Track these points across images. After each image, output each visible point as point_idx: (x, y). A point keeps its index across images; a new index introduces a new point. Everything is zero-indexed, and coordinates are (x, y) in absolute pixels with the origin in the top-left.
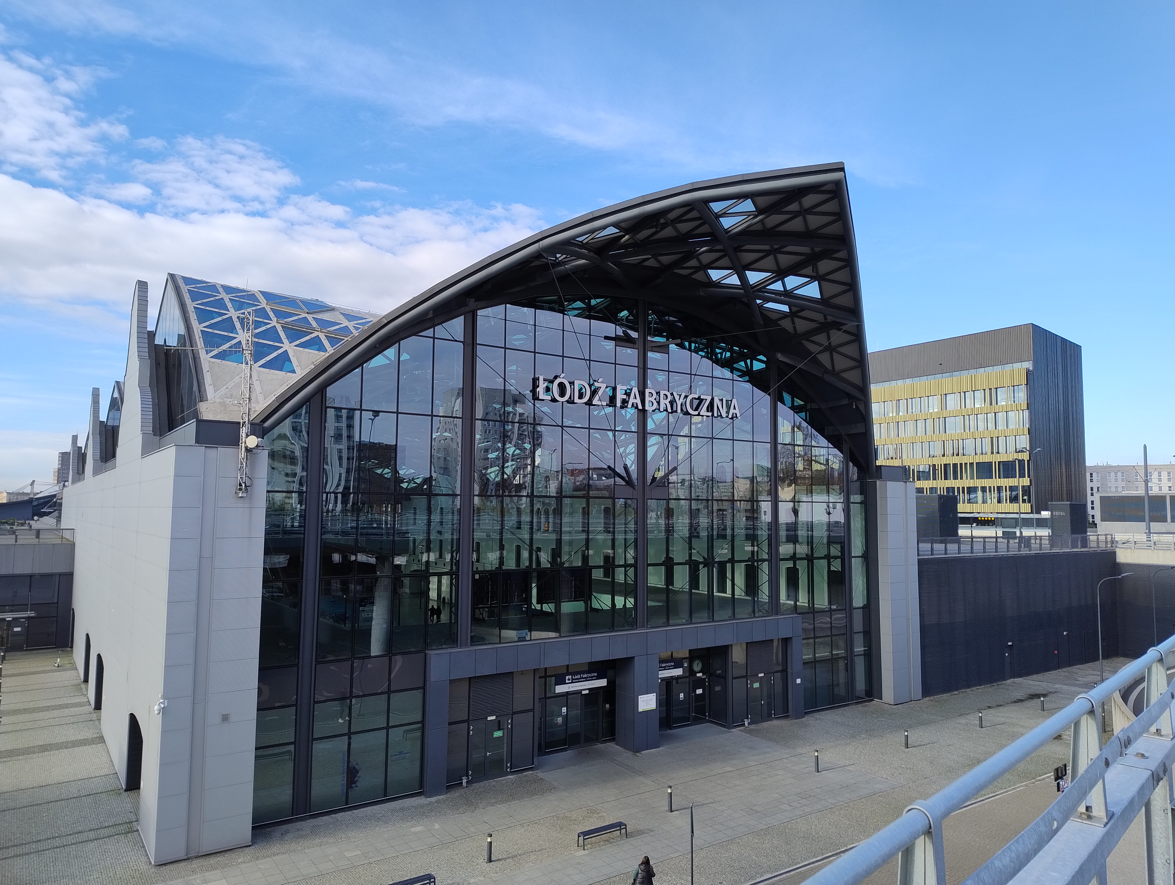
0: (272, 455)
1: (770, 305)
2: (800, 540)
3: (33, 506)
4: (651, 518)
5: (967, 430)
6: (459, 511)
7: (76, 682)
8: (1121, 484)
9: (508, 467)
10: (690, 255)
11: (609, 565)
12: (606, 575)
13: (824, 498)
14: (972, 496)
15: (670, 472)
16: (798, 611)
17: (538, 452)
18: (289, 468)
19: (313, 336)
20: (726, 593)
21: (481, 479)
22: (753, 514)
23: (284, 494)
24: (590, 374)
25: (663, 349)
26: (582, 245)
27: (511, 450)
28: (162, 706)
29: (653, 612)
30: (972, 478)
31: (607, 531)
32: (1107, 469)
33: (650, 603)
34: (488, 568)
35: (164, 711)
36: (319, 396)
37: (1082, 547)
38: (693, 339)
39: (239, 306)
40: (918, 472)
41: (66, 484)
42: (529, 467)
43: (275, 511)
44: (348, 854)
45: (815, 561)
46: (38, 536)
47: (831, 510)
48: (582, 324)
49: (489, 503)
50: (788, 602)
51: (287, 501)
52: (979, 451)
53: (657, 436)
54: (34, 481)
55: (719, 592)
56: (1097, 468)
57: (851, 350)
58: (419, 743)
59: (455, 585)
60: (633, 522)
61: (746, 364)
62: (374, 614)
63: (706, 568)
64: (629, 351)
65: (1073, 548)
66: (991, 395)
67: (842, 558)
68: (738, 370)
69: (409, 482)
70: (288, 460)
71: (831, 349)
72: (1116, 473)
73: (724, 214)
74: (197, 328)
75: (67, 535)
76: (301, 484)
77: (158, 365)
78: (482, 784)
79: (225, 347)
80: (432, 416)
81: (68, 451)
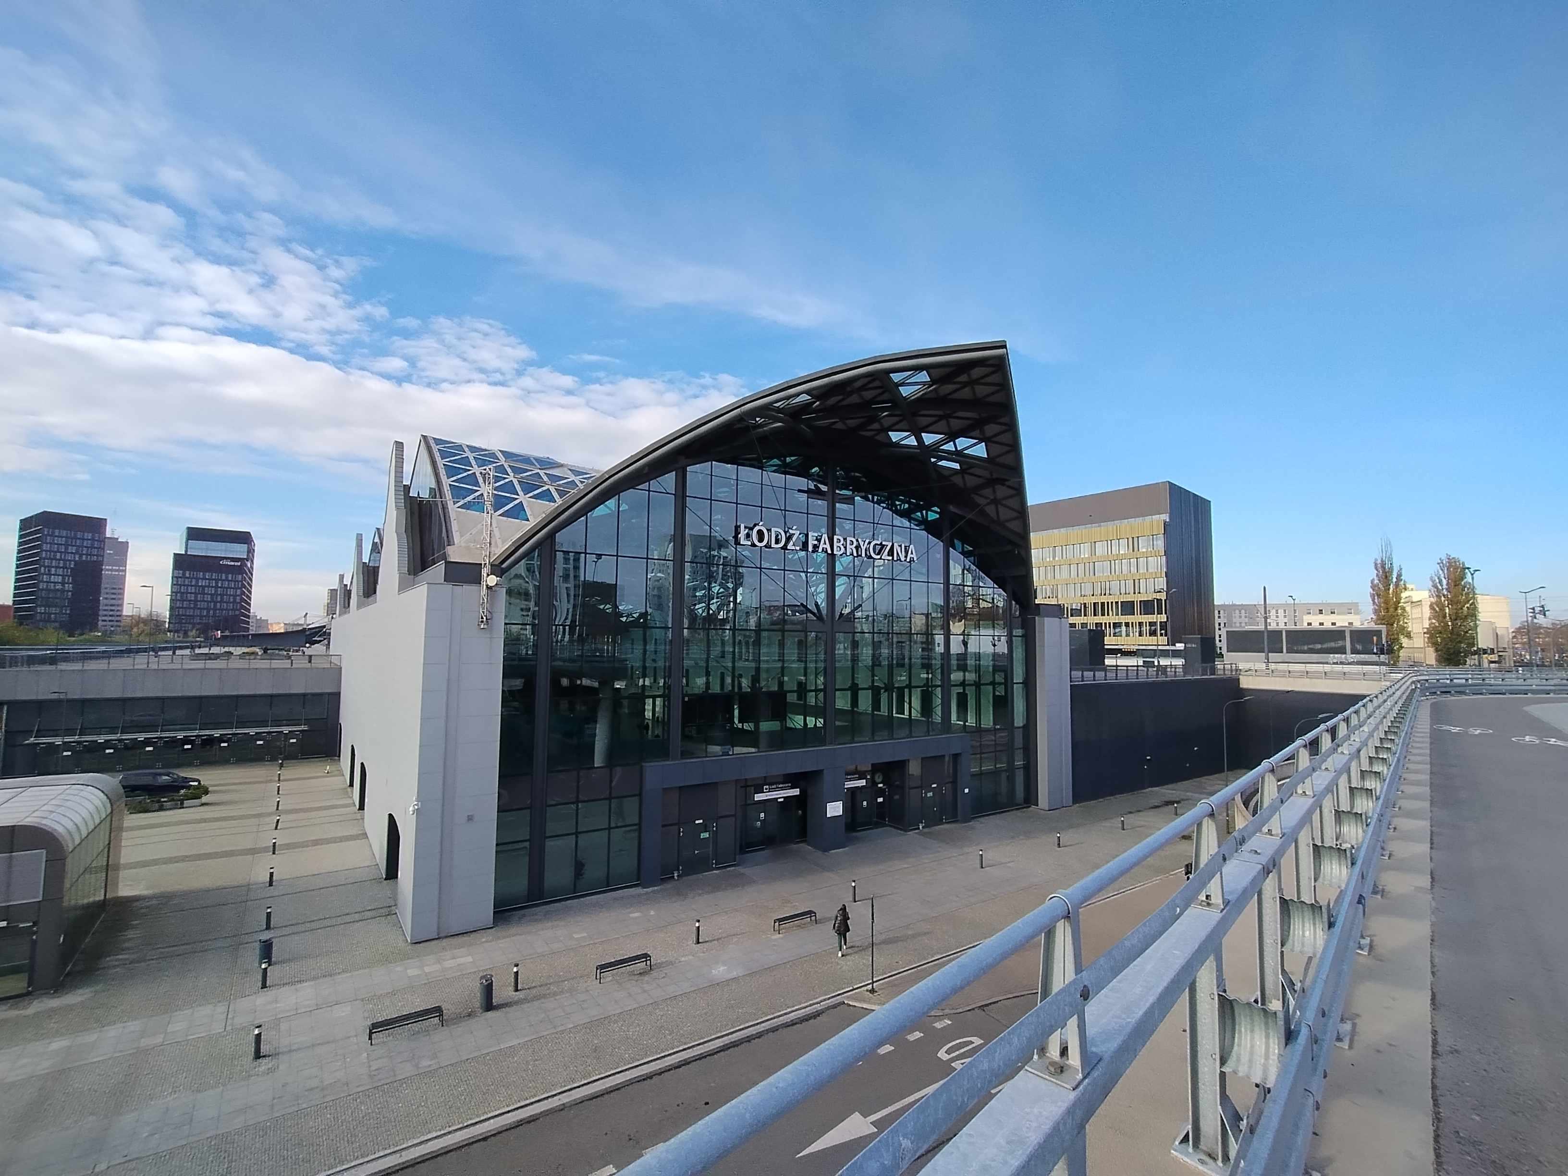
0: (509, 592)
1: (943, 463)
2: (969, 669)
3: (307, 635)
4: (839, 649)
5: (1113, 573)
6: (671, 641)
7: (343, 786)
8: (1244, 620)
9: (713, 604)
10: (874, 419)
11: (802, 690)
12: (799, 698)
13: (991, 632)
14: (1117, 630)
15: (856, 609)
16: (967, 730)
17: (740, 591)
18: (524, 604)
19: (544, 488)
20: (904, 714)
21: (690, 614)
22: (928, 645)
23: (520, 626)
24: (785, 523)
25: (850, 501)
26: (778, 410)
27: (716, 589)
28: (416, 807)
29: (840, 731)
30: (1117, 614)
31: (800, 660)
32: (1231, 608)
33: (837, 723)
34: (696, 691)
35: (418, 812)
36: (549, 541)
37: (1211, 674)
38: (877, 492)
39: (482, 463)
40: (1072, 609)
41: (334, 616)
42: (732, 604)
43: (513, 640)
44: (576, 936)
45: (982, 687)
46: (310, 662)
47: (996, 643)
48: (778, 478)
49: (697, 635)
50: (958, 722)
51: (522, 632)
52: (1123, 591)
53: (845, 577)
54: (307, 614)
55: (897, 713)
56: (1224, 607)
57: (1013, 503)
58: (636, 842)
59: (666, 706)
60: (822, 652)
61: (922, 514)
62: (597, 730)
63: (887, 693)
64: (820, 502)
65: (1202, 675)
66: (1134, 542)
67: (1006, 684)
68: (915, 520)
69: (627, 617)
70: (523, 597)
71: (996, 502)
72: (1240, 611)
73: (903, 384)
74: (446, 482)
75: (335, 660)
76: (534, 618)
77: (412, 513)
78: (690, 877)
79: (469, 499)
80: (647, 558)
81: (336, 588)
